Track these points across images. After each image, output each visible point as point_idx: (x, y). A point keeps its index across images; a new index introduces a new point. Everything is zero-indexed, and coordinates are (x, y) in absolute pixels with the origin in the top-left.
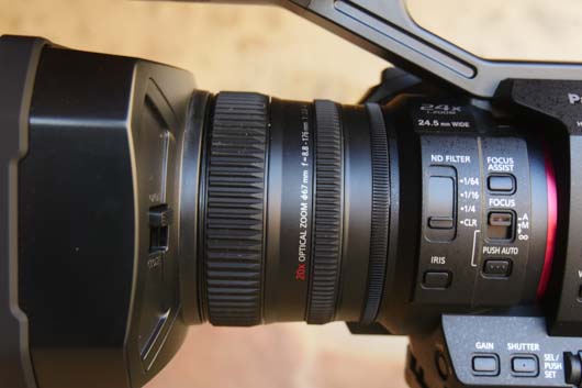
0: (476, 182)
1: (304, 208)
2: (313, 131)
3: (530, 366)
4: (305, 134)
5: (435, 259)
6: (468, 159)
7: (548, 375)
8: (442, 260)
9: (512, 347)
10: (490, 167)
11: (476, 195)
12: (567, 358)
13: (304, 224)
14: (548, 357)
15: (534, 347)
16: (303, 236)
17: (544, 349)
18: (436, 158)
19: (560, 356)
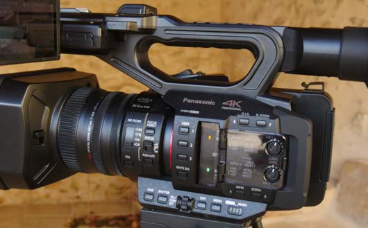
0: (140, 130)
1: (89, 134)
2: (99, 105)
3: (165, 199)
4: (96, 107)
5: (127, 157)
6: (140, 121)
7: (170, 204)
8: (129, 157)
9: (160, 191)
10: (148, 125)
11: (140, 135)
12: (179, 198)
13: (88, 140)
14: (172, 197)
15: (168, 193)
16: (89, 144)
17: (171, 194)
18: (130, 120)
19: (176, 197)
